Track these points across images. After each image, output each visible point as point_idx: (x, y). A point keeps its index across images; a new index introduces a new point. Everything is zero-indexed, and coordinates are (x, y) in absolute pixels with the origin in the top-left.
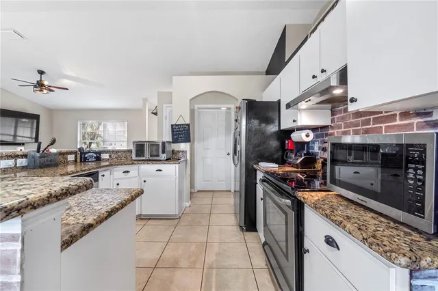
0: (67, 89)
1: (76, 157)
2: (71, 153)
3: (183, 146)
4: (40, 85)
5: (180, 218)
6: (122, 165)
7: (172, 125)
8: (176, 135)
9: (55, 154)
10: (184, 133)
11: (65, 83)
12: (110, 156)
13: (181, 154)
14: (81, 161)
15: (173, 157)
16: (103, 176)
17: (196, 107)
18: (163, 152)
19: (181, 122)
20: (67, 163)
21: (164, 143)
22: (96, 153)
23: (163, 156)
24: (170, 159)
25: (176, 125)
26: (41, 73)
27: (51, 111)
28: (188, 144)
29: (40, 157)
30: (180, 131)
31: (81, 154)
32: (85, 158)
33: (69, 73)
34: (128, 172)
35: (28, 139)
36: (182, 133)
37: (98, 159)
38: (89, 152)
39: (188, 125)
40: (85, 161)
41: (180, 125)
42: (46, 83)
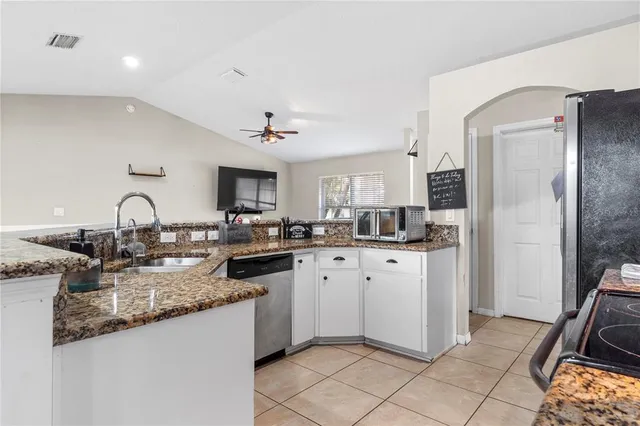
0: (296, 133)
1: (280, 230)
2: (273, 225)
3: (449, 216)
4: (267, 132)
5: (432, 362)
6: (330, 246)
7: (429, 175)
8: (436, 193)
9: (247, 226)
10: (454, 189)
11: (295, 123)
12: (326, 231)
13: (446, 232)
14: (285, 238)
15: (429, 238)
16: (300, 261)
17: (497, 130)
18: (402, 227)
19: (446, 166)
20: (268, 238)
21: (402, 210)
22: (304, 225)
23: (401, 236)
24: (420, 241)
25: (437, 174)
26: (269, 115)
27: (289, 166)
28: (461, 212)
29: (229, 230)
30: (445, 185)
31: (285, 226)
32: (290, 233)
33: (296, 109)
34: (342, 259)
35: (268, 206)
36: (447, 189)
37: (308, 235)
38: (295, 224)
39: (462, 172)
40: (289, 238)
41: (445, 173)
42: (272, 129)
